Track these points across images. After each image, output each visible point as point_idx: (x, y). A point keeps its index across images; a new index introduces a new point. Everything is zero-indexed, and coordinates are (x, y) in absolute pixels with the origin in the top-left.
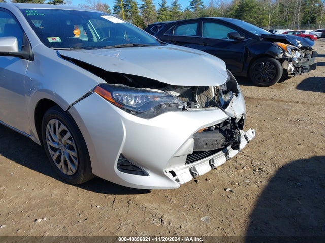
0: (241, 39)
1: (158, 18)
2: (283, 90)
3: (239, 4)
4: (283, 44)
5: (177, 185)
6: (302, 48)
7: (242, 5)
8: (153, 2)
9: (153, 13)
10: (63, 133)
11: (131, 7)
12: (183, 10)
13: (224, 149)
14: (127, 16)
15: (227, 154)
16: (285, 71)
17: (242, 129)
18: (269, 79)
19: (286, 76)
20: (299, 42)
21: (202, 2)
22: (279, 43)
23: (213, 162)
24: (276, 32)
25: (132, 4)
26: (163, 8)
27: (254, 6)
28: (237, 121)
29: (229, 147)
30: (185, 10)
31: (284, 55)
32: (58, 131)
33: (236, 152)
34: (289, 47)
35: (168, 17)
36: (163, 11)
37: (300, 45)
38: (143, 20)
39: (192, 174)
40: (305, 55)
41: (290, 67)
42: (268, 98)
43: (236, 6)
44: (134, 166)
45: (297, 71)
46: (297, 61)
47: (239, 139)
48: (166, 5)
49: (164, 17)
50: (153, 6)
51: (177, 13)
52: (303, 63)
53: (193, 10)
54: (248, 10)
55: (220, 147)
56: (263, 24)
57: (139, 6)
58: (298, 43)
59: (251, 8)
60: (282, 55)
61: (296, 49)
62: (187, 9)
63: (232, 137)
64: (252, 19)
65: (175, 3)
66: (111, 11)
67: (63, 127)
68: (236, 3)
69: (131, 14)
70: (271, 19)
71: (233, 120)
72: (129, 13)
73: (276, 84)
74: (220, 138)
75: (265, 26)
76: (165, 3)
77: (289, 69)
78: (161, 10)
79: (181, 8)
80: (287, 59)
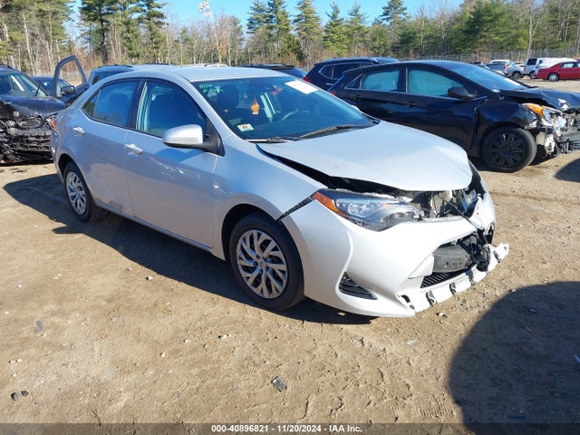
0: (470, 98)
1: (325, 38)
2: (536, 179)
3: (473, 10)
4: (537, 106)
5: (411, 313)
6: (568, 112)
7: (478, 12)
8: (316, 11)
9: (316, 30)
10: (264, 245)
11: (279, 21)
12: (370, 25)
13: (467, 270)
14: (270, 36)
15: (471, 278)
16: (541, 148)
17: (490, 243)
18: (515, 161)
19: (542, 156)
20: (563, 101)
21: (405, 9)
22: (531, 105)
23: (454, 286)
24: (541, 62)
25: (280, 16)
26: (335, 22)
27: (501, 14)
28: (486, 233)
29: (474, 268)
30: (374, 24)
31: (539, 124)
32: (257, 243)
33: (483, 274)
34: (546, 111)
35: (343, 36)
36: (334, 26)
37: (565, 107)
38: (298, 43)
39: (429, 300)
40: (575, 122)
41: (549, 142)
42: (510, 192)
43: (468, 15)
44: (359, 287)
45: (561, 148)
46: (559, 133)
47: (488, 257)
48: (340, 16)
49: (335, 37)
50: (317, 19)
51: (359, 29)
52: (571, 134)
53: (388, 23)
54: (490, 21)
55: (463, 267)
56: (517, 47)
57: (292, 18)
58: (562, 104)
59: (496, 17)
60: (535, 123)
61: (558, 114)
62: (377, 22)
63: (479, 254)
64: (497, 38)
65: (356, 11)
66: (243, 29)
67: (264, 236)
68: (468, 8)
69: (278, 32)
70: (534, 37)
71: (480, 232)
72: (274, 32)
73: (525, 168)
74: (463, 255)
75: (522, 50)
76: (338, 12)
77: (547, 145)
78: (331, 24)
79: (367, 20)
80: (544, 130)
